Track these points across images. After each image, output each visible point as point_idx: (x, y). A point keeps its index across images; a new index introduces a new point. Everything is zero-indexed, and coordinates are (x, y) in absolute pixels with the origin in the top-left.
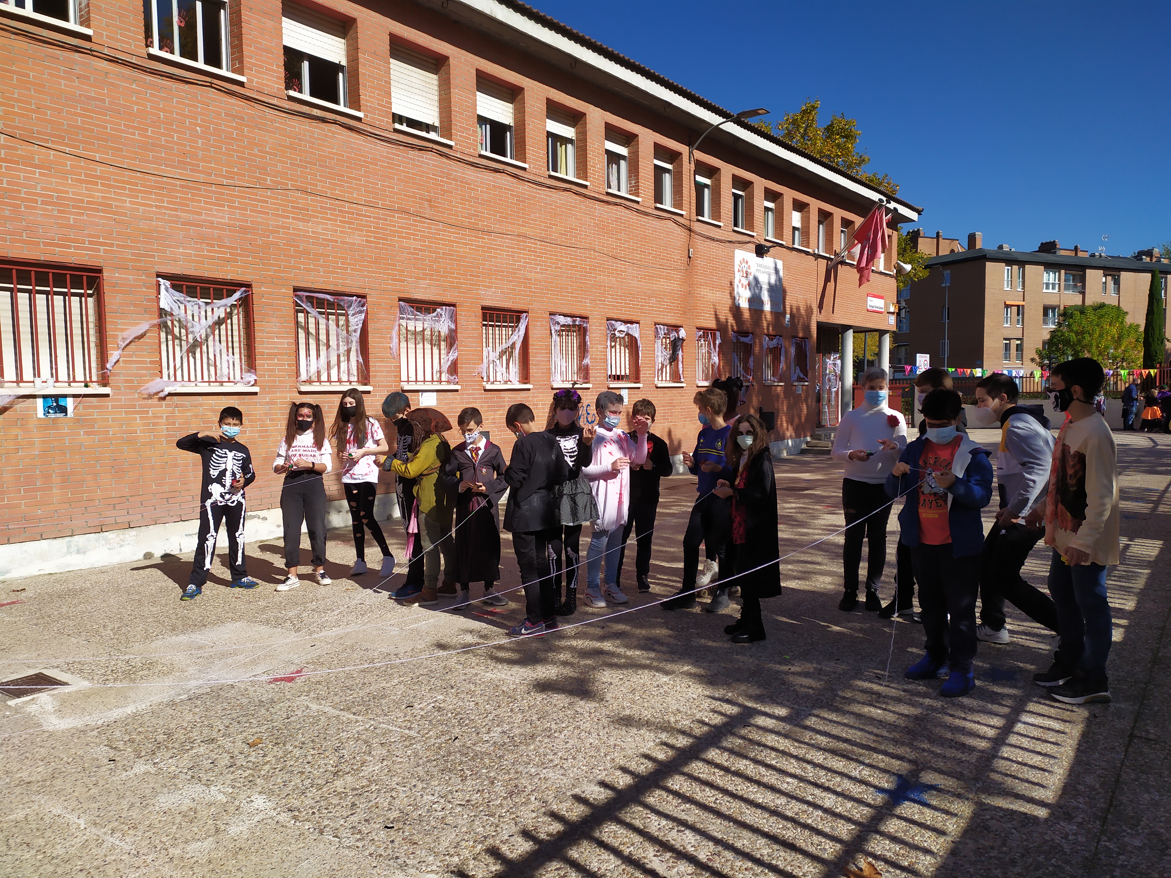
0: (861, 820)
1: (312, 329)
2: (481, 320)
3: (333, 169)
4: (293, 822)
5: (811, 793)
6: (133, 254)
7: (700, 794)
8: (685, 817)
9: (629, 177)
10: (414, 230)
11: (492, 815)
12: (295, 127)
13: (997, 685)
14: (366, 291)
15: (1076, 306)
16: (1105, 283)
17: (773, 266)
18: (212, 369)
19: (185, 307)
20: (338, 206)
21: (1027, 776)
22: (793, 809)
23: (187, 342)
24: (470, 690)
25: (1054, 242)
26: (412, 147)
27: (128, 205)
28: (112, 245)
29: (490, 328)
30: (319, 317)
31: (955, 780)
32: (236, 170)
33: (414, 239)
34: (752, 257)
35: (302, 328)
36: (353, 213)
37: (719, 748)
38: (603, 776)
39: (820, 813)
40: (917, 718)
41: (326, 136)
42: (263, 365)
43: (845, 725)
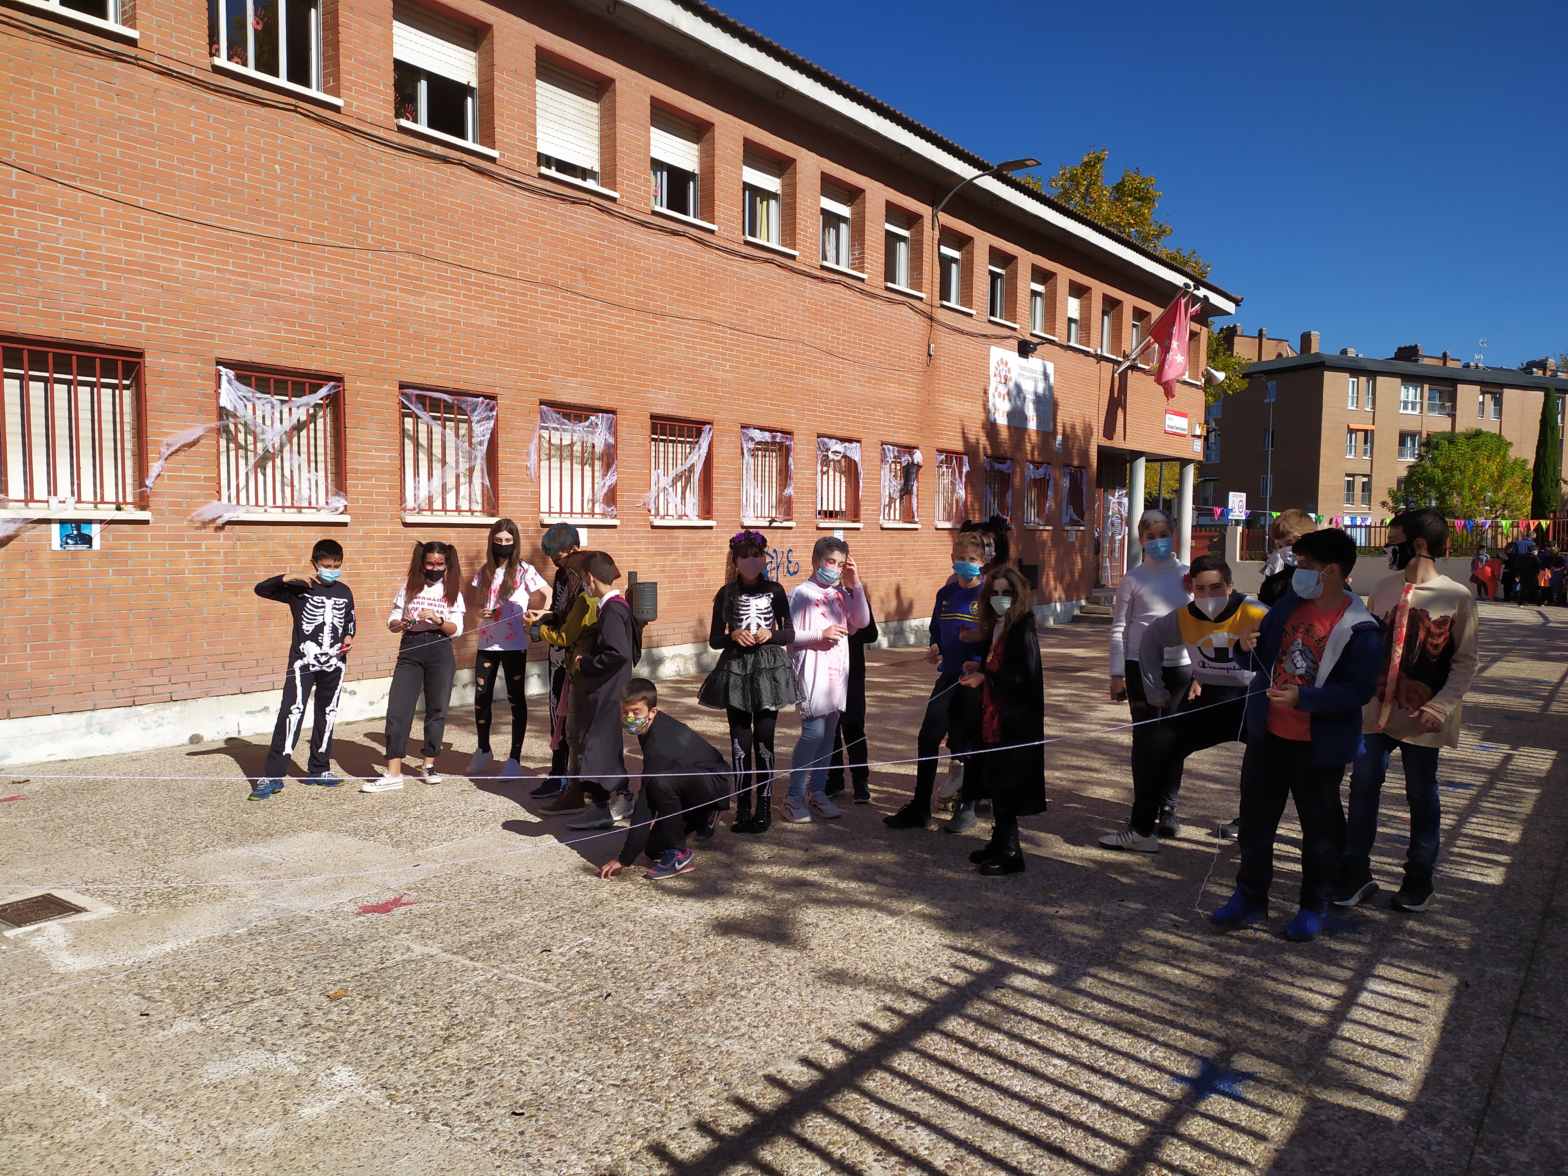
0: (1153, 1118)
1: (423, 440)
2: (649, 433)
3: (457, 225)
4: (388, 1104)
5: (1085, 1080)
6: (185, 333)
7: (936, 1078)
8: (916, 1109)
9: (852, 246)
10: (562, 310)
11: (656, 1100)
12: (406, 168)
13: (1336, 939)
14: (497, 390)
15: (1444, 433)
16: (1483, 403)
17: (1042, 369)
18: (288, 490)
19: (254, 405)
20: (463, 275)
21: (1375, 1064)
22: (1061, 1100)
23: (256, 453)
24: (628, 931)
25: (1416, 346)
26: (563, 198)
27: (180, 266)
28: (157, 320)
29: (662, 444)
30: (433, 423)
31: (1278, 1066)
32: (326, 223)
33: (562, 322)
34: (1013, 356)
35: (409, 437)
36: (481, 286)
37: (962, 1016)
38: (804, 1051)
39: (1097, 1107)
40: (1228, 982)
41: (448, 181)
42: (356, 486)
43: (1132, 989)
